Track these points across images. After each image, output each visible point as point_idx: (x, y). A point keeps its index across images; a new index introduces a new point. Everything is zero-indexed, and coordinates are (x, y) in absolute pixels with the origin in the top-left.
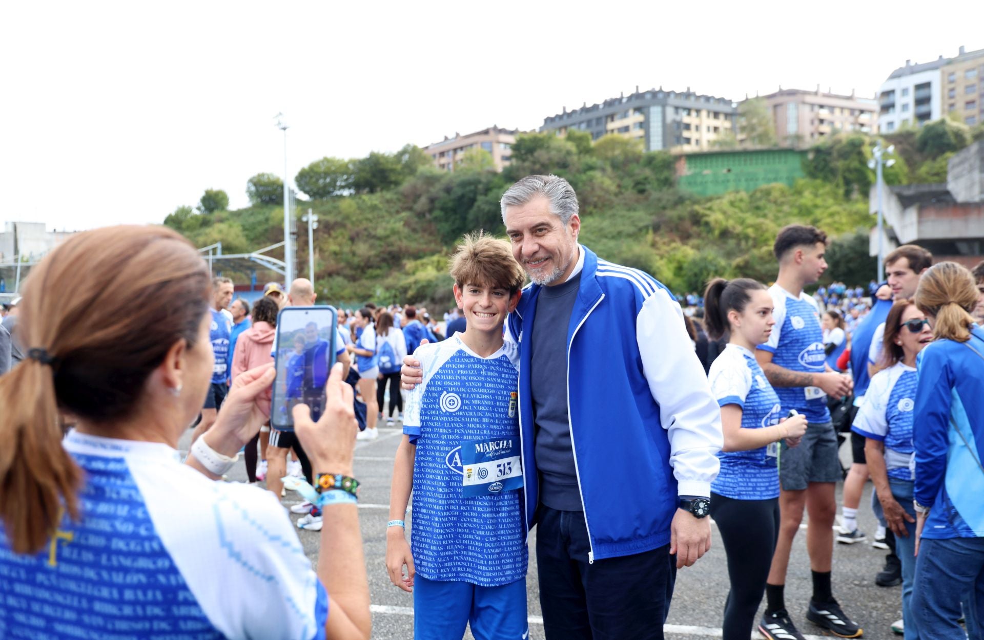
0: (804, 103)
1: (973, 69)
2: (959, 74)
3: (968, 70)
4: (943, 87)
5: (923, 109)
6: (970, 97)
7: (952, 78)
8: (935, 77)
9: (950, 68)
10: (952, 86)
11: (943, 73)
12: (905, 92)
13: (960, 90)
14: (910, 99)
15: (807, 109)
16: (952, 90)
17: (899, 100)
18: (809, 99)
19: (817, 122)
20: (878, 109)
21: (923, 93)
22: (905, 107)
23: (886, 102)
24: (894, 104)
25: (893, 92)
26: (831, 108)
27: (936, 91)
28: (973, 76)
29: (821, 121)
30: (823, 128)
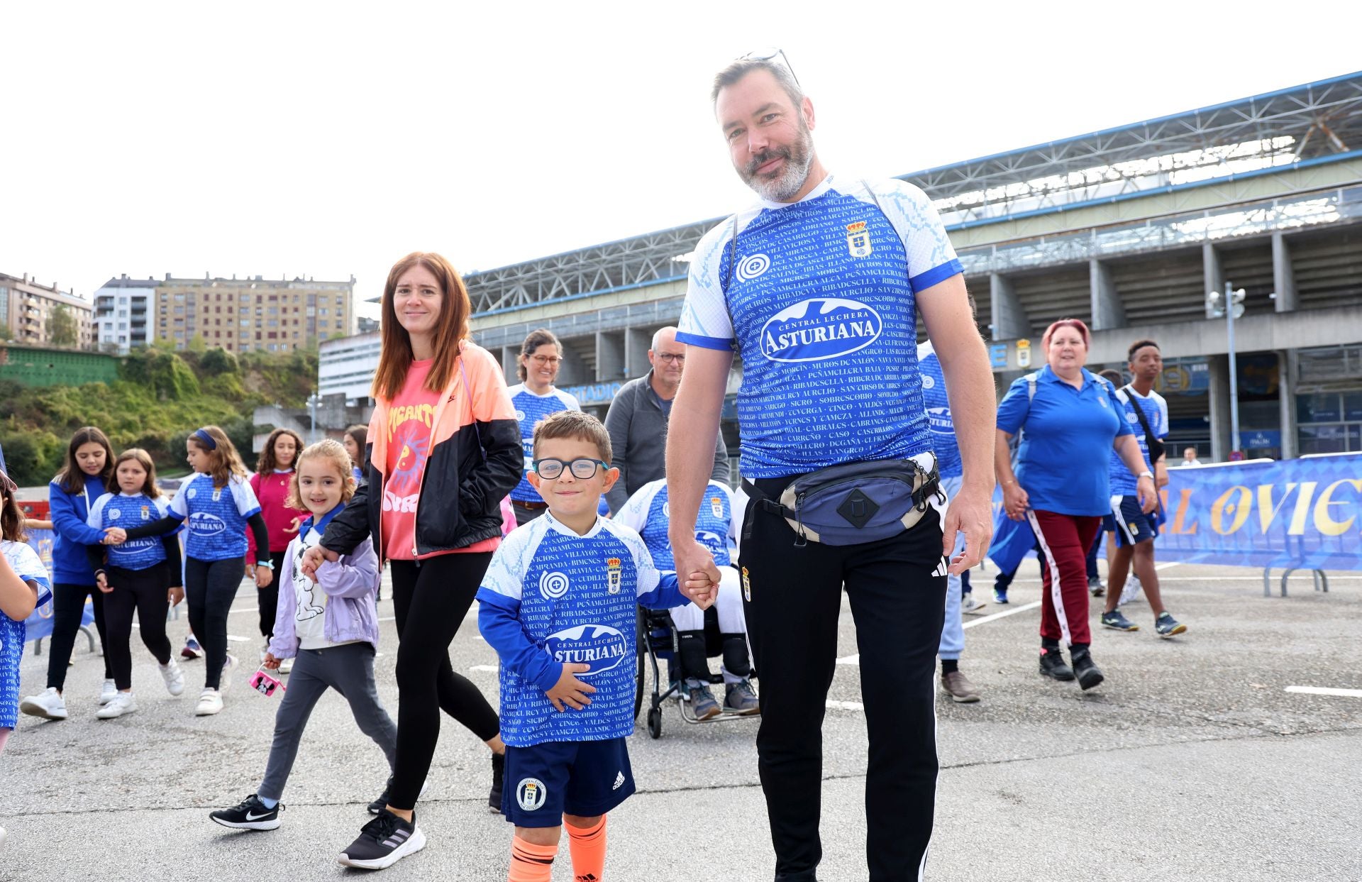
0: (14, 289)
1: (182, 294)
2: (170, 296)
3: (175, 294)
4: (156, 304)
5: (139, 318)
6: (179, 316)
7: (164, 297)
8: (149, 294)
9: (162, 290)
10: (164, 304)
11: (156, 292)
12: (122, 300)
13: (170, 309)
14: (128, 307)
15: (17, 295)
16: (165, 307)
17: (117, 307)
18: (19, 286)
19: (25, 309)
20: (94, 309)
21: (139, 304)
22: (122, 313)
23: (104, 305)
24: (111, 309)
25: (112, 298)
26: (38, 297)
27: (150, 305)
28: (181, 298)
29: (29, 308)
30: (31, 314)
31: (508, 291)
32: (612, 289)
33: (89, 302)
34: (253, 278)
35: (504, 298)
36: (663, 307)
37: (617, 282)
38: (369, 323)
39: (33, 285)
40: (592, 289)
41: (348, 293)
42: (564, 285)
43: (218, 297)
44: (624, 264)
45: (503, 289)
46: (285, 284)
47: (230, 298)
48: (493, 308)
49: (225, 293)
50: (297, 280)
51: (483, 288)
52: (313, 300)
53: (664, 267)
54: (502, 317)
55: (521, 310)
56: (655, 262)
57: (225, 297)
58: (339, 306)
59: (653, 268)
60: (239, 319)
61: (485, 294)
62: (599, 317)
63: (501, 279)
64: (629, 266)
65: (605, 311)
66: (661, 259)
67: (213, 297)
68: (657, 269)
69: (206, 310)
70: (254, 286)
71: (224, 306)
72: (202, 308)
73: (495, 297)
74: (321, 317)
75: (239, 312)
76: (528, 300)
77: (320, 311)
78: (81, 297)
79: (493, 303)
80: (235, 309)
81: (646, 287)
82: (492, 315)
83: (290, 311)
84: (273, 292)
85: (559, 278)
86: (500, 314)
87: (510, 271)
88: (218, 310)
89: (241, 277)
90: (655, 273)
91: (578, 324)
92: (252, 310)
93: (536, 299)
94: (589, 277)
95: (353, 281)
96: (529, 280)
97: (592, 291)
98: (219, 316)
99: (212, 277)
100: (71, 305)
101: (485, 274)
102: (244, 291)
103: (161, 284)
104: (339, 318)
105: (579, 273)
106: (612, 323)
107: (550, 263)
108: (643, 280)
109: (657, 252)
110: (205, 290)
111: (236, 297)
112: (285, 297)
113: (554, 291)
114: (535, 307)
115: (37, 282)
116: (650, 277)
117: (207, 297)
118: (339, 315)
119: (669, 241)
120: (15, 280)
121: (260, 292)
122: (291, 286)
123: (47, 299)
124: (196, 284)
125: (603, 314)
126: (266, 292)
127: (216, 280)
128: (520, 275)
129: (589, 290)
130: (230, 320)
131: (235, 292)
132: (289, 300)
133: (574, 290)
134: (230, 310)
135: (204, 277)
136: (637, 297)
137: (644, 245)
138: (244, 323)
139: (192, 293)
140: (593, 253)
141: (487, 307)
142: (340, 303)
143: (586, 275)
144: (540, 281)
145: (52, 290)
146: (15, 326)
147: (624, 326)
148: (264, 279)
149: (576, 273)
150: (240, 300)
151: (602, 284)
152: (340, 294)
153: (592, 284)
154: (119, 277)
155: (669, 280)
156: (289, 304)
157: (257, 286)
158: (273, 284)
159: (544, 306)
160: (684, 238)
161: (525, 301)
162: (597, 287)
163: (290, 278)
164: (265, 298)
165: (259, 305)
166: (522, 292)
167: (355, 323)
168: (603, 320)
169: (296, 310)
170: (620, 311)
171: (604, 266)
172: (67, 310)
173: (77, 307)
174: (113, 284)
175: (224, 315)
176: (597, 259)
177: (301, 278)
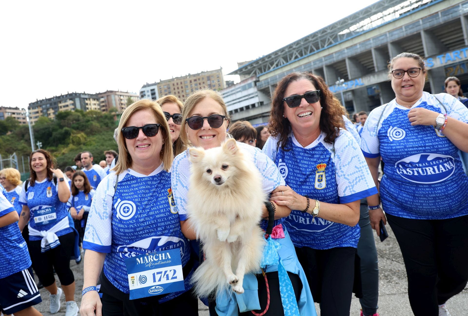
0: (116, 94)
1: (165, 85)
2: (162, 87)
3: (164, 86)
4: (158, 90)
5: (154, 96)
7: (160, 88)
8: (155, 87)
9: (159, 85)
11: (158, 87)
12: (148, 91)
13: (163, 91)
14: (150, 93)
15: (117, 97)
16: (161, 91)
17: (147, 94)
18: (117, 93)
19: (120, 100)
20: (140, 96)
21: (153, 92)
22: (149, 96)
23: (143, 95)
24: (145, 95)
25: (144, 91)
26: (123, 96)
27: (157, 91)
28: (166, 87)
29: (121, 100)
30: (123, 102)
31: (276, 61)
32: (316, 51)
33: (138, 94)
34: (187, 75)
35: (275, 63)
36: (337, 54)
37: (318, 48)
38: (230, 82)
39: (121, 92)
40: (308, 52)
41: (220, 73)
42: (297, 54)
43: (177, 84)
44: (319, 40)
45: (274, 60)
46: (198, 74)
47: (181, 83)
48: (272, 69)
49: (179, 82)
50: (202, 72)
51: (267, 61)
52: (209, 78)
53: (335, 38)
54: (275, 71)
55: (282, 67)
56: (331, 37)
57: (179, 83)
58: (218, 78)
59: (331, 40)
60: (186, 90)
61: (268, 64)
62: (312, 64)
63: (273, 57)
64: (321, 41)
65: (315, 62)
66: (333, 35)
67: (175, 84)
68: (333, 39)
69: (174, 89)
70: (188, 77)
71: (180, 87)
72: (173, 89)
73: (272, 64)
74: (213, 84)
75: (185, 88)
76: (285, 62)
77: (212, 82)
78: (136, 93)
79: (272, 66)
80: (184, 87)
81: (328, 48)
82: (271, 72)
83: (202, 84)
84: (195, 78)
85: (295, 51)
86: (274, 71)
87: (276, 53)
88: (178, 88)
89: (184, 75)
90: (333, 42)
91: (304, 68)
92: (189, 86)
93: (287, 62)
94: (306, 48)
95: (221, 68)
96: (284, 54)
97: (309, 54)
98: (178, 90)
99: (174, 78)
100: (133, 96)
101: (267, 56)
102: (185, 80)
103: (158, 83)
104: (219, 83)
105: (302, 48)
106: (318, 65)
107: (290, 46)
108: (328, 45)
109: (332, 33)
110: (173, 82)
111: (183, 83)
112: (199, 79)
113: (294, 57)
114: (287, 65)
115: (122, 91)
116: (331, 43)
117: (174, 85)
118: (219, 81)
119: (336, 27)
120: (116, 92)
121: (191, 79)
122: (200, 75)
123: (126, 96)
124: (169, 81)
125: (313, 62)
126: (193, 79)
127: (176, 78)
128: (280, 54)
129: (307, 54)
130: (183, 91)
131: (182, 81)
132: (201, 80)
133: (302, 55)
134: (182, 87)
135: (172, 78)
136: (326, 53)
137: (326, 31)
138: (187, 91)
139: (169, 85)
140: (306, 39)
141: (269, 68)
142: (218, 77)
143: (305, 48)
144: (288, 54)
145: (127, 93)
146: (119, 106)
147: (322, 65)
148: (191, 74)
149: (301, 48)
150: (184, 83)
151: (312, 51)
152: (218, 74)
153: (307, 51)
154: (145, 84)
155: (337, 43)
156: (201, 81)
157: (189, 77)
158: (194, 75)
159: (290, 64)
160: (342, 24)
161: (283, 63)
162: (311, 52)
163: (200, 72)
164: (193, 81)
165: (191, 84)
166: (282, 60)
167: (225, 83)
168: (315, 64)
169: (204, 83)
170: (320, 60)
171: (312, 43)
172: (132, 98)
173: (135, 97)
174: (144, 87)
175: (180, 90)
176: (308, 41)
177: (203, 71)
